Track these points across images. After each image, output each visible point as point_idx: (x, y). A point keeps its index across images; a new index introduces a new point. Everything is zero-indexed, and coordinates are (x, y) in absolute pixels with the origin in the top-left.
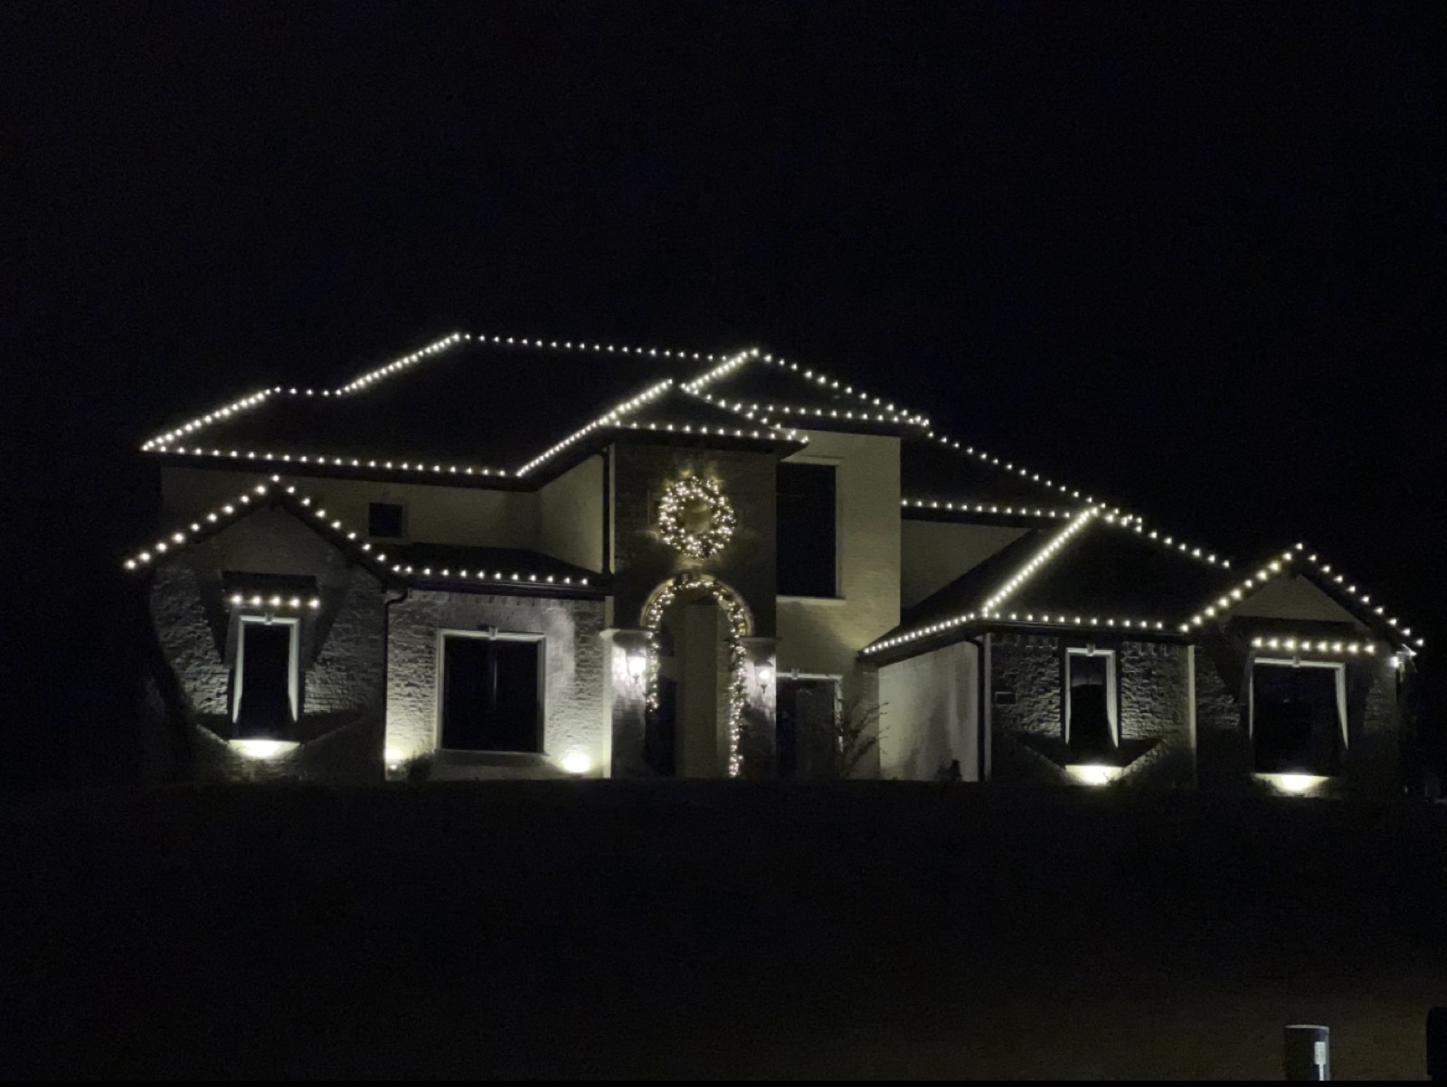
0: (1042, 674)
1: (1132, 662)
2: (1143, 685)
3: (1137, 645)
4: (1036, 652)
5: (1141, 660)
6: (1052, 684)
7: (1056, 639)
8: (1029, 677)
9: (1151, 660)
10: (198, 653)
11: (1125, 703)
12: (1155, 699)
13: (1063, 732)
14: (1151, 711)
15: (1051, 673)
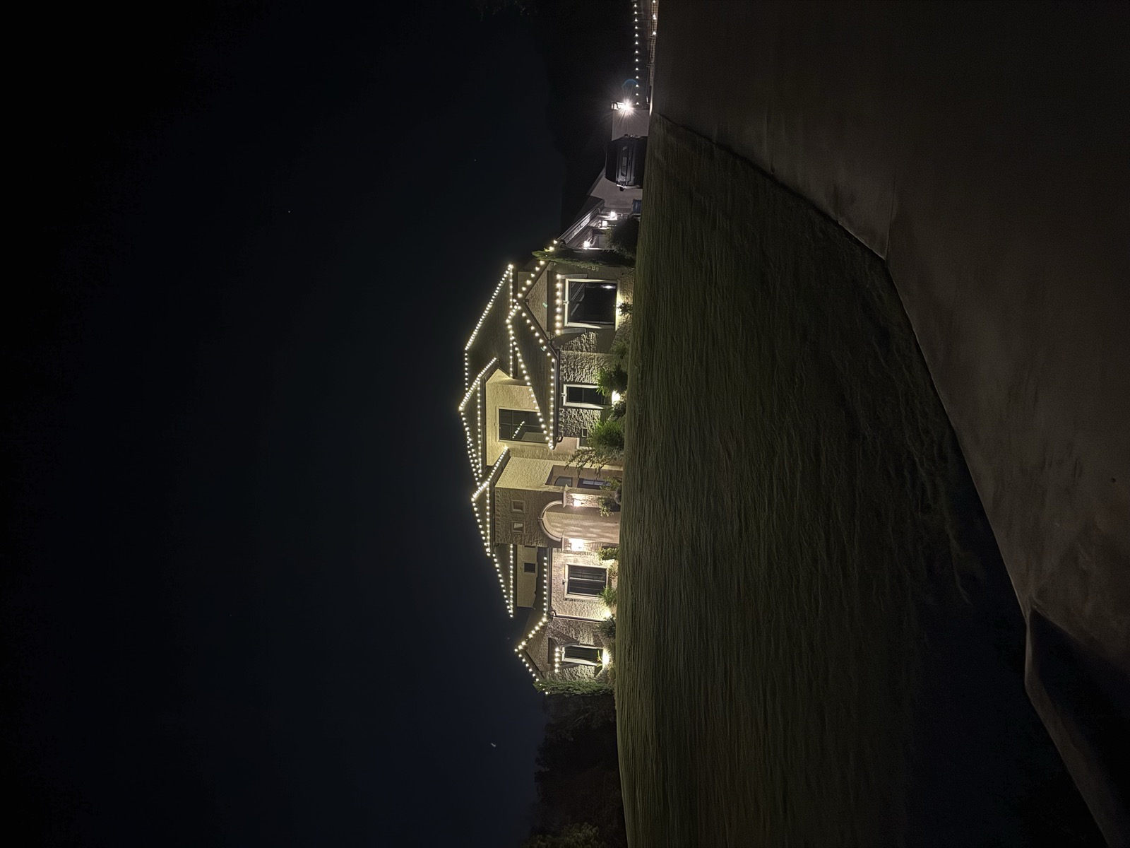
0: (575, 416)
1: (569, 376)
2: (578, 372)
3: (562, 374)
4: (566, 418)
5: (567, 372)
6: (578, 412)
7: (560, 409)
8: (576, 422)
9: (568, 367)
10: (574, 672)
11: (586, 381)
12: (584, 368)
13: (598, 410)
14: (589, 369)
15: (573, 412)
